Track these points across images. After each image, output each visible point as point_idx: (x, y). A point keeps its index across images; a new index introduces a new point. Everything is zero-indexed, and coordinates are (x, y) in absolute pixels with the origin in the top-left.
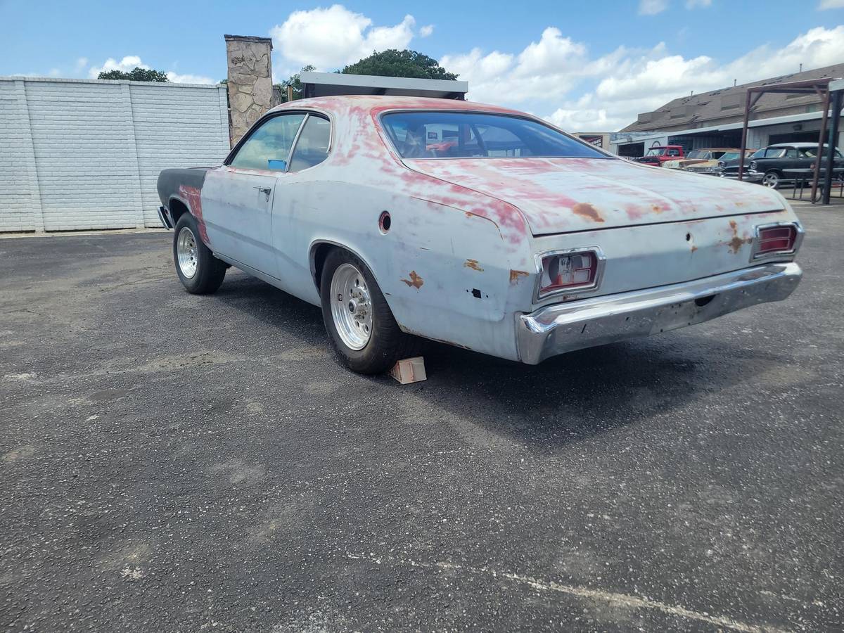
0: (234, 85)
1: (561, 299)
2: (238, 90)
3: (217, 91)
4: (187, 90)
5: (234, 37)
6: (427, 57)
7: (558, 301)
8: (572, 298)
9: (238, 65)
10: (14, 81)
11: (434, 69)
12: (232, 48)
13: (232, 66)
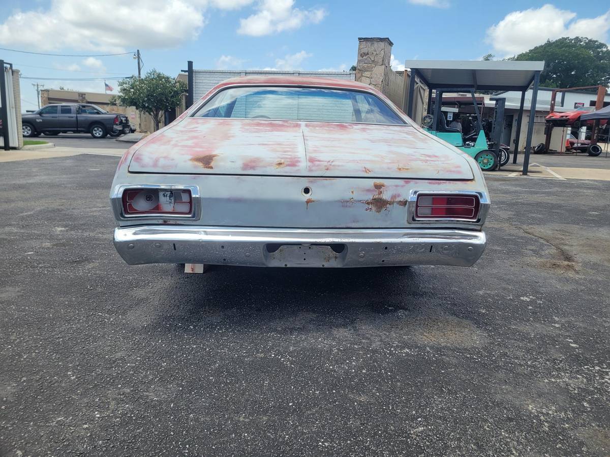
0: (360, 72)
1: (161, 222)
2: (362, 75)
3: (349, 76)
4: (332, 76)
5: (364, 39)
6: (597, 41)
7: (157, 223)
8: (171, 222)
9: (364, 57)
10: (240, 73)
11: (602, 51)
12: (362, 47)
13: (361, 58)
